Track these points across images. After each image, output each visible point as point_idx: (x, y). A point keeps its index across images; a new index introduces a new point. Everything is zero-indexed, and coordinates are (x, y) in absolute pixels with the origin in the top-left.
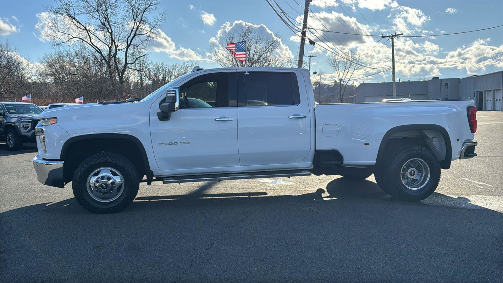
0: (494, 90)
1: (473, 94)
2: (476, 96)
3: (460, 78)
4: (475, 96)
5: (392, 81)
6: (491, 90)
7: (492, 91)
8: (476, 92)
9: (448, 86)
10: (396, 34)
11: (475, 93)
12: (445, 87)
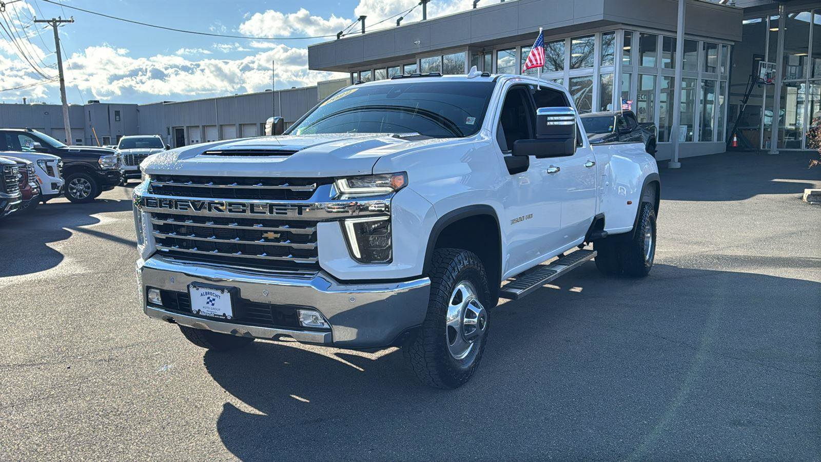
0: (203, 126)
1: (167, 131)
2: (171, 133)
3: (139, 104)
4: (169, 134)
5: (61, 104)
6: (198, 126)
7: (201, 127)
8: (171, 129)
9: (119, 116)
10: (62, 19)
11: (169, 129)
12: (116, 119)
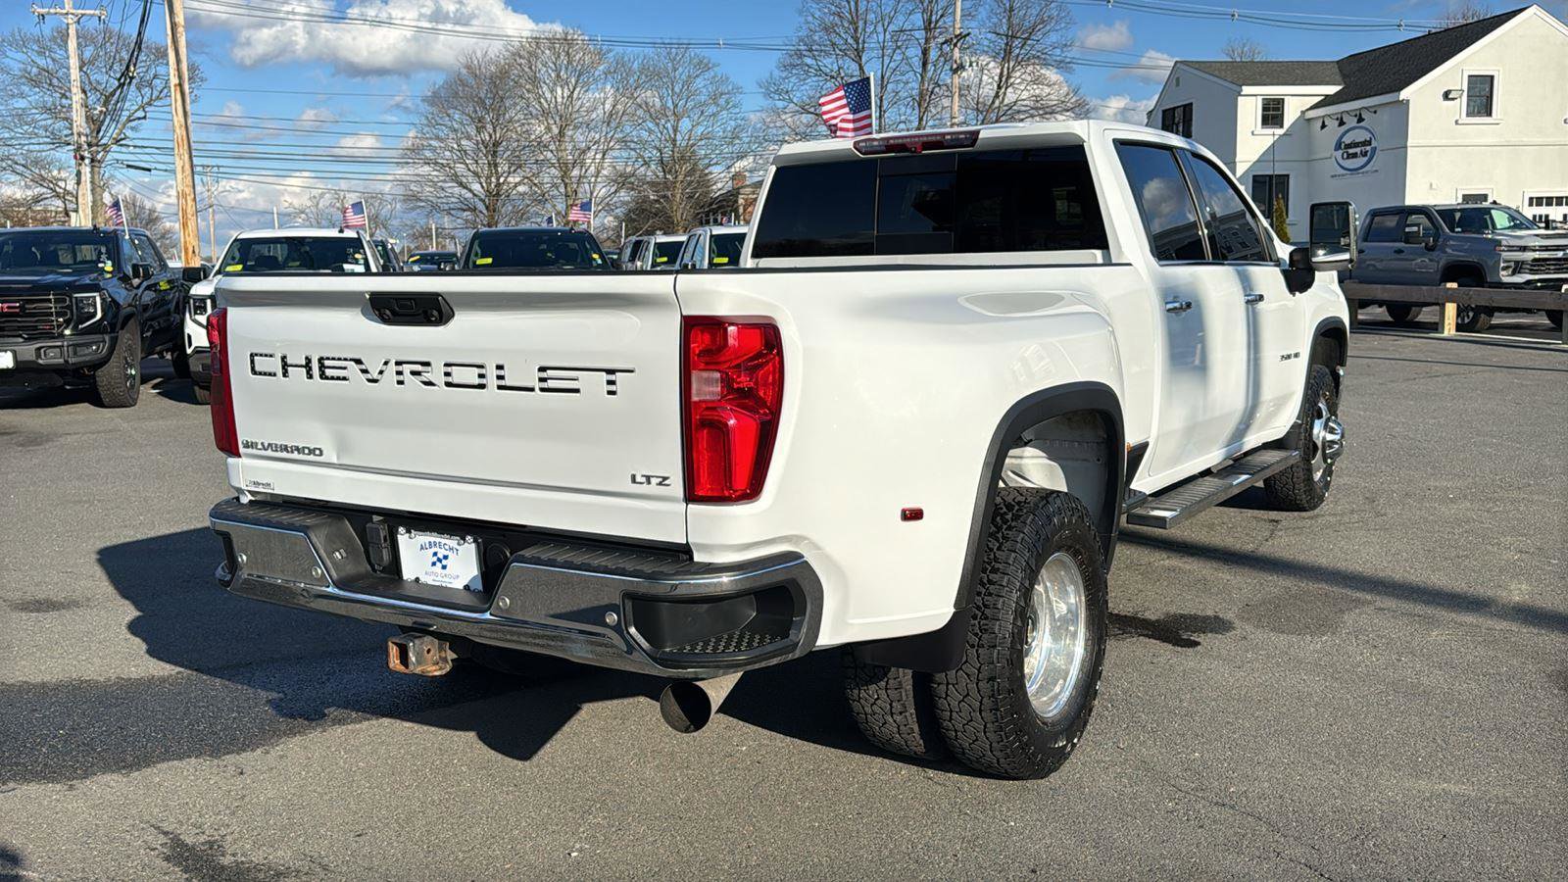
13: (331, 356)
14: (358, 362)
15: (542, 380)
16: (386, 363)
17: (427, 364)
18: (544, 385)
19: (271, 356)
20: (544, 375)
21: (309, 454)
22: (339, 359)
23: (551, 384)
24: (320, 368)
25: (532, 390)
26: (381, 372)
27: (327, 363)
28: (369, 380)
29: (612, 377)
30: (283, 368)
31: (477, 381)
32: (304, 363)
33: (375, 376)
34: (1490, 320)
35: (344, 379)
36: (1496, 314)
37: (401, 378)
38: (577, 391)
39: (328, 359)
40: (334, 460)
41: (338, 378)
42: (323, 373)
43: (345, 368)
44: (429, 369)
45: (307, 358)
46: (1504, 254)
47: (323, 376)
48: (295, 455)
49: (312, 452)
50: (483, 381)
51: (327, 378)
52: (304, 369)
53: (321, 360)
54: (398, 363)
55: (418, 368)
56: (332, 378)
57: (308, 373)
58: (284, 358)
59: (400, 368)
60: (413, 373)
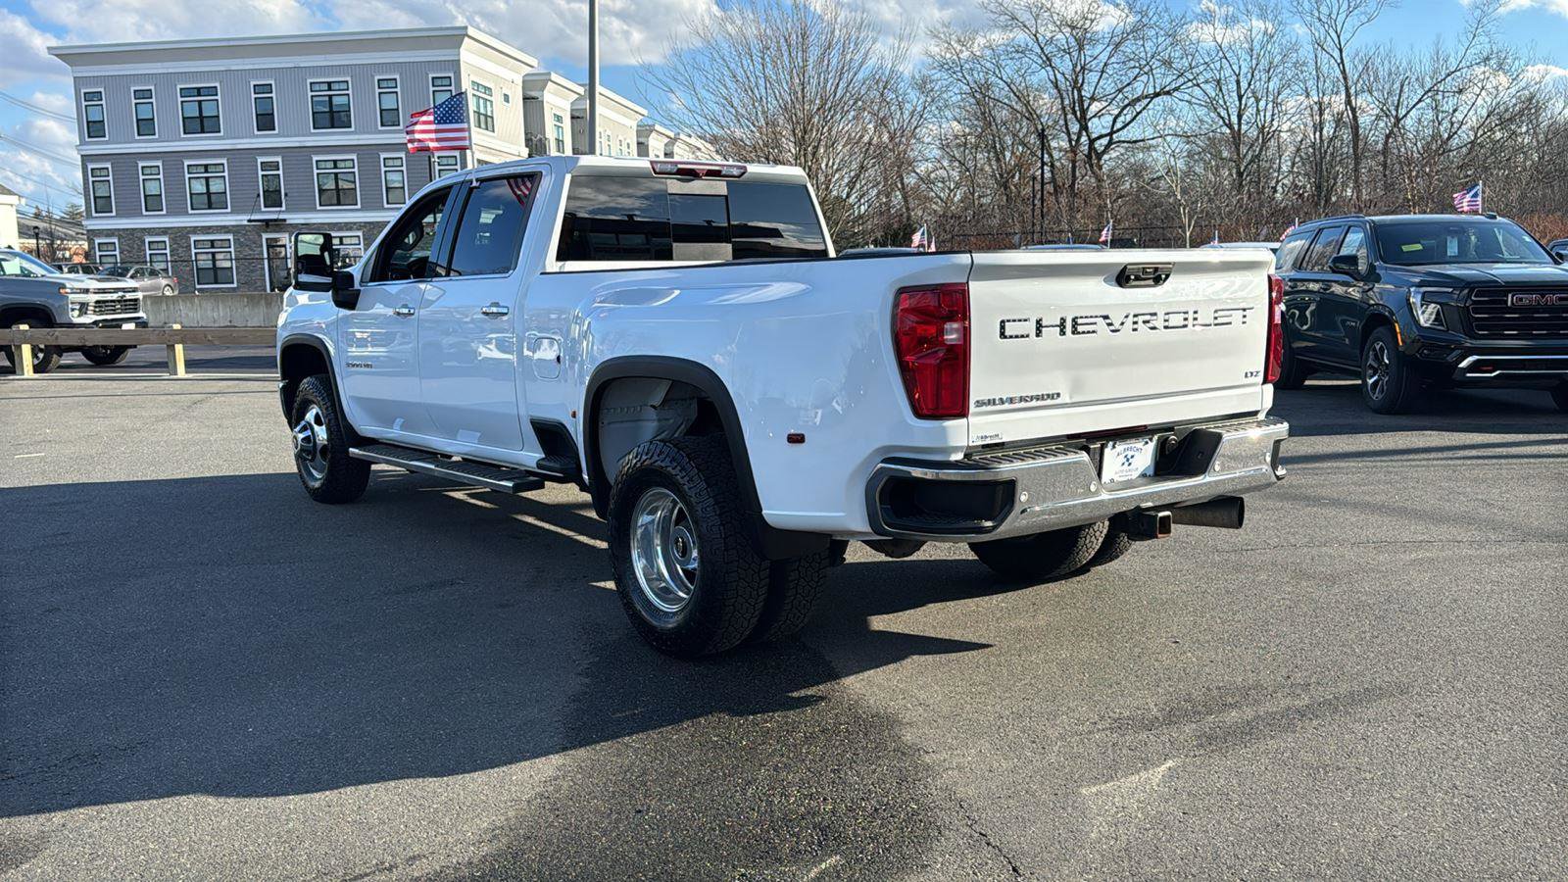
13: (1084, 315)
14: (1106, 317)
15: (1216, 318)
16: (1127, 317)
17: (1155, 314)
18: (1216, 322)
19: (1025, 320)
20: (1216, 315)
21: (1047, 399)
22: (1091, 317)
23: (1220, 321)
24: (1073, 326)
25: (1210, 325)
26: (1122, 324)
27: (1080, 321)
28: (1113, 331)
29: (1245, 313)
30: (1038, 329)
31: (1183, 323)
32: (1059, 323)
33: (1117, 326)
34: (59, 360)
35: (1094, 332)
36: (65, 354)
37: (1135, 326)
38: (1230, 323)
39: (1081, 317)
40: (1068, 401)
41: (1089, 332)
42: (1076, 329)
43: (1095, 323)
44: (1155, 317)
45: (1062, 319)
46: (71, 296)
47: (1075, 332)
48: (1034, 403)
49: (1050, 396)
50: (1186, 323)
51: (1079, 333)
52: (1058, 329)
53: (1074, 320)
54: (1135, 316)
55: (1147, 318)
56: (1084, 333)
57: (1061, 330)
58: (1039, 322)
59: (1136, 319)
60: (1144, 322)
